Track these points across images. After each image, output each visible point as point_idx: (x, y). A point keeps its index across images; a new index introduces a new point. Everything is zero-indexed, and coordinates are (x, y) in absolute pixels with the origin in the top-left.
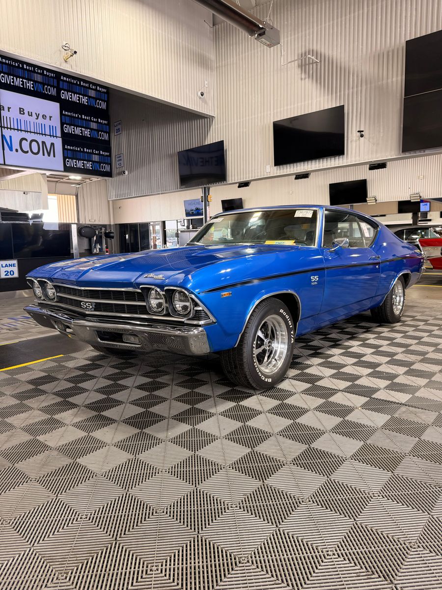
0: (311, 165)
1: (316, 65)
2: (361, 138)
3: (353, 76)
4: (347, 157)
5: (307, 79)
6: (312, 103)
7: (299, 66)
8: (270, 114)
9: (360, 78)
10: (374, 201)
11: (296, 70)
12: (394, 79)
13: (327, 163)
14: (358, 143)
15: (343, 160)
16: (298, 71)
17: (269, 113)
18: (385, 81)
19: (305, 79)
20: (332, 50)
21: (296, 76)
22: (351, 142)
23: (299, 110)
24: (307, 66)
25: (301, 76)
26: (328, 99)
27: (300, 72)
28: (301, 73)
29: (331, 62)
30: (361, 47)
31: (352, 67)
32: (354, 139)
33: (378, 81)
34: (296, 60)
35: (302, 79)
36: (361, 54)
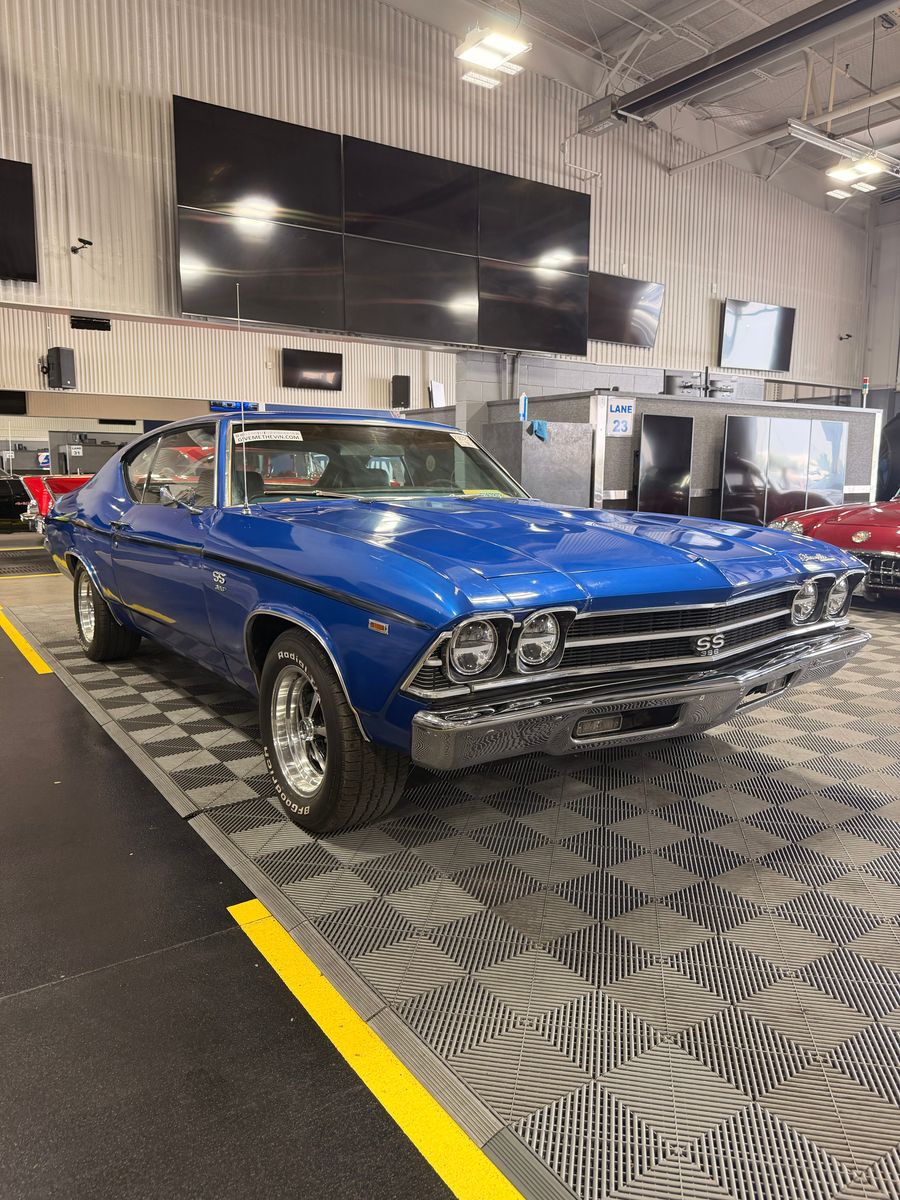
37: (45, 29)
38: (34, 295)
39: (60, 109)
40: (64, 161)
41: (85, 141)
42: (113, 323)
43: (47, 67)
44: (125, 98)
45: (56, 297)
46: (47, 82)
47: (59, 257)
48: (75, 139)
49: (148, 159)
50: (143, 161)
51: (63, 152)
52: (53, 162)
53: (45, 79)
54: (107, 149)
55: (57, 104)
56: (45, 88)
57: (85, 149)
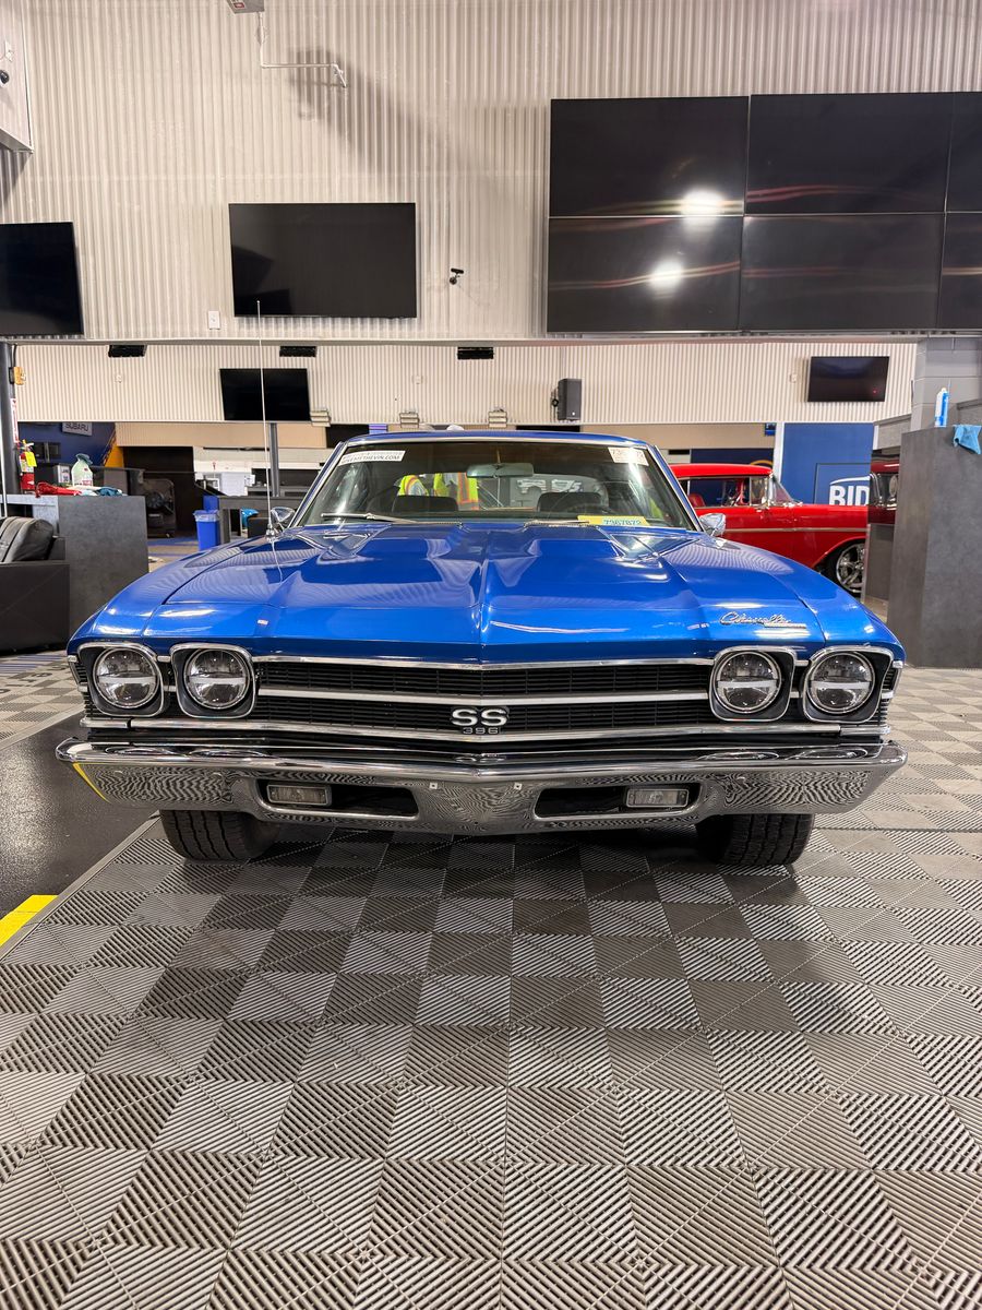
0: (333, 328)
1: (339, 91)
2: (451, 285)
3: (429, 142)
4: (420, 323)
5: (315, 120)
6: (330, 179)
7: (291, 81)
8: (215, 182)
9: (445, 150)
10: (327, 419)
11: (285, 87)
12: (519, 173)
13: (372, 328)
14: (443, 294)
15: (410, 328)
16: (288, 94)
17: (209, 177)
18: (500, 173)
19: (310, 117)
20: (378, 68)
21: (285, 105)
22: (429, 289)
23: (297, 188)
24: (315, 87)
25: (300, 107)
26: (370, 179)
27: (295, 96)
28: (300, 101)
29: (375, 96)
30: (445, 81)
31: (426, 121)
32: (436, 285)
33: (486, 169)
34: (284, 66)
35: (300, 115)
36: (445, 99)
37: (438, 66)
38: (416, 330)
39: (448, 142)
40: (448, 193)
41: (469, 169)
42: (496, 350)
43: (438, 103)
44: (510, 115)
45: (435, 330)
46: (438, 118)
47: (440, 291)
48: (459, 169)
49: (529, 173)
50: (525, 177)
51: (448, 184)
52: (439, 197)
53: (435, 116)
54: (489, 173)
55: (445, 137)
56: (435, 125)
57: (469, 177)
